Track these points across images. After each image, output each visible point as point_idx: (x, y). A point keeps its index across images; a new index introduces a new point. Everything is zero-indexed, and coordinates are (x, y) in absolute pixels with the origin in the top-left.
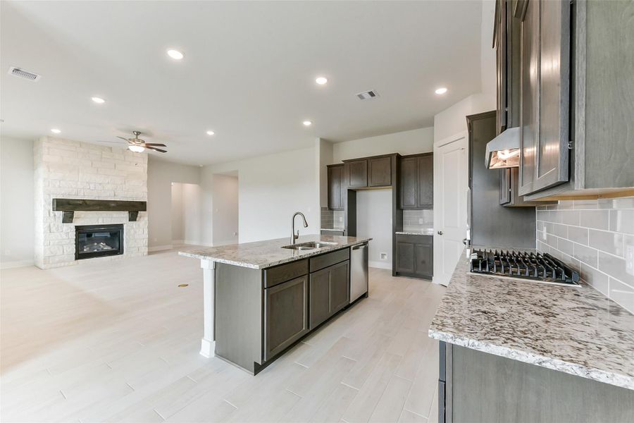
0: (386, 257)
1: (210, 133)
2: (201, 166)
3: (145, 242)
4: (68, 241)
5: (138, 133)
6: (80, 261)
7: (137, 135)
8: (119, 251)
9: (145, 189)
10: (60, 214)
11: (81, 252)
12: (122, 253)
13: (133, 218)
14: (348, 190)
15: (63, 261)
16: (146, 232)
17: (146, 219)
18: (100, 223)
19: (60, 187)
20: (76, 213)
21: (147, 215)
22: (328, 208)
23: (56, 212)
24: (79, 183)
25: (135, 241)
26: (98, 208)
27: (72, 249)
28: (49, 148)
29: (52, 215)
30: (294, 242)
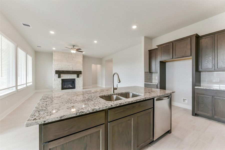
0: (186, 101)
1: (96, 42)
2: (101, 58)
3: (82, 85)
4: (59, 84)
5: (74, 46)
6: (63, 90)
7: (73, 47)
8: (74, 88)
9: (82, 67)
10: (57, 75)
11: (63, 87)
12: (75, 88)
13: (78, 77)
14: (160, 62)
15: (58, 90)
16: (82, 81)
17: (82, 77)
18: (68, 78)
19: (57, 67)
20: (61, 75)
21: (82, 76)
22: (149, 72)
23: (56, 75)
24: (62, 65)
25: (79, 85)
26: (67, 73)
27: (60, 86)
28: (54, 55)
29: (55, 75)
30: (114, 92)
